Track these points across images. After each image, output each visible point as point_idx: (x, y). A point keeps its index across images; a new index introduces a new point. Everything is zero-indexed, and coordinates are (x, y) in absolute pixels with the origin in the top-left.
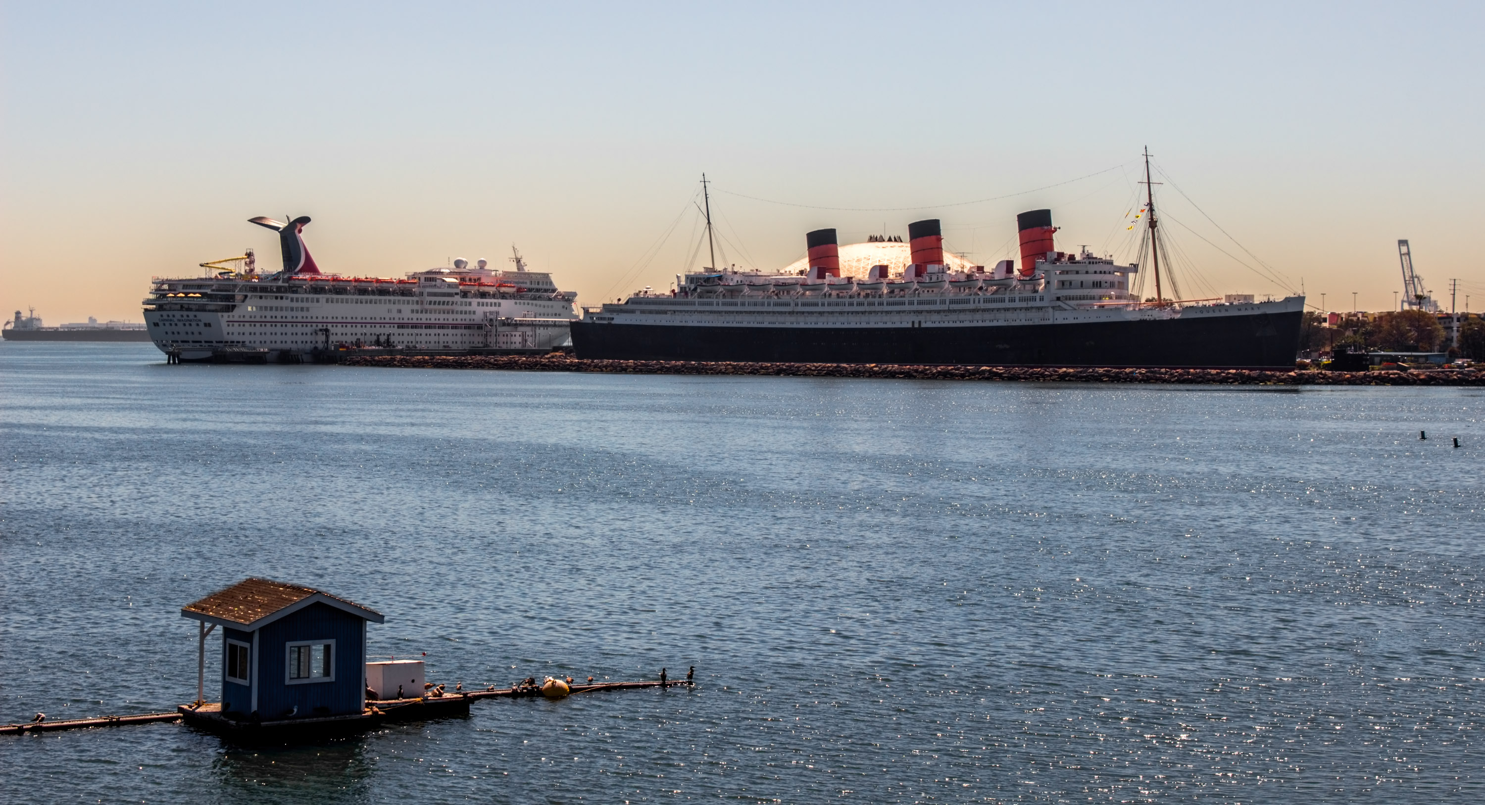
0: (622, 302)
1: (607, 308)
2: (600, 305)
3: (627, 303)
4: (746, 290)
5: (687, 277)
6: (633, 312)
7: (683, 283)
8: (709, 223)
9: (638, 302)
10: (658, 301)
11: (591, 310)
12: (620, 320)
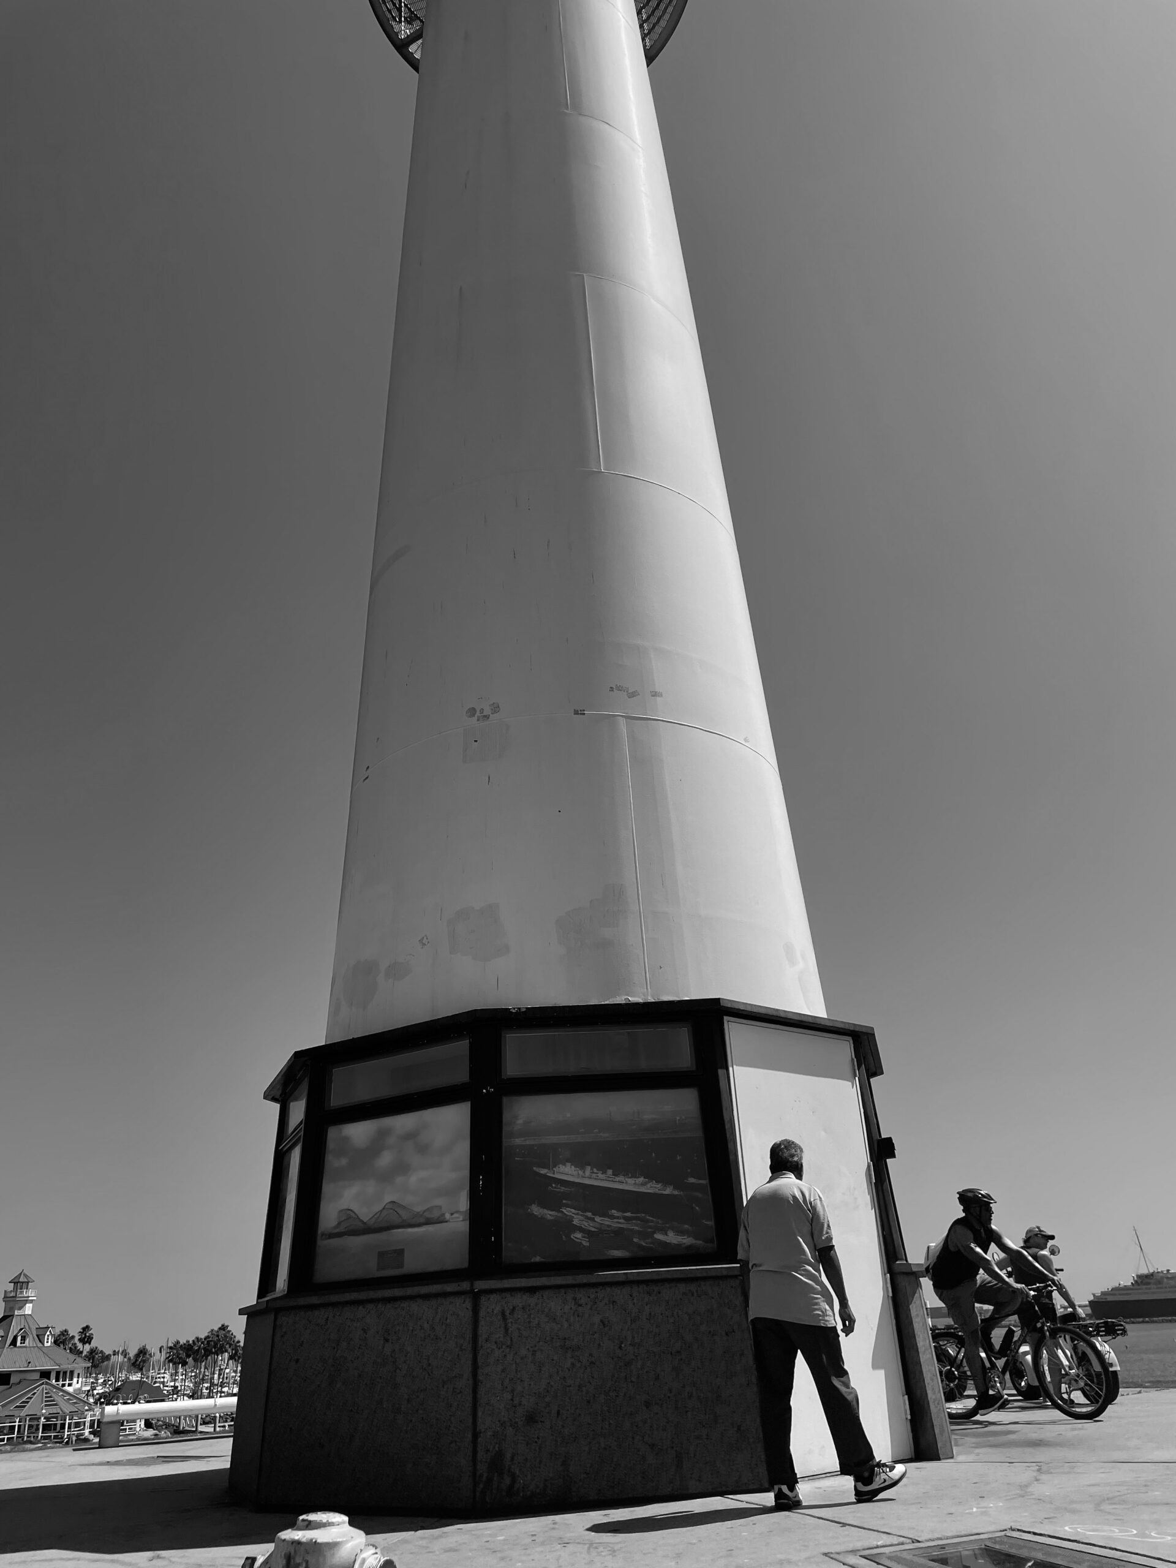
0: (1110, 1290)
1: (1103, 1293)
2: (1100, 1292)
3: (1112, 1290)
4: (1165, 1280)
5: (1137, 1276)
6: (1115, 1295)
7: (1136, 1279)
8: (1141, 1249)
9: (1117, 1290)
10: (1126, 1288)
11: (1096, 1295)
12: (1110, 1298)
